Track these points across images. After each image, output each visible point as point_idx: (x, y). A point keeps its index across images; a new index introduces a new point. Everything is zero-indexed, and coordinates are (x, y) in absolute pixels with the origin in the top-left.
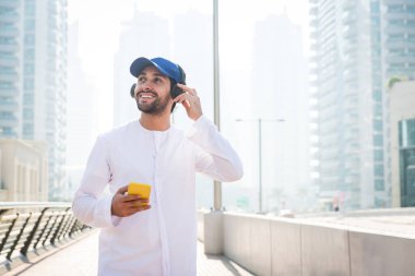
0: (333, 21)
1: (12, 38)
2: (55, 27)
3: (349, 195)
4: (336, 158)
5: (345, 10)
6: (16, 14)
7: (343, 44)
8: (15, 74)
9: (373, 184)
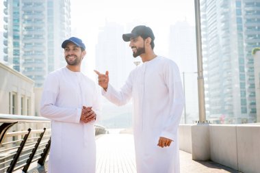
0: (215, 21)
1: (41, 36)
2: (64, 29)
3: (227, 116)
4: (219, 96)
5: (222, 14)
6: (43, 23)
7: (221, 33)
8: (43, 55)
9: (240, 110)
